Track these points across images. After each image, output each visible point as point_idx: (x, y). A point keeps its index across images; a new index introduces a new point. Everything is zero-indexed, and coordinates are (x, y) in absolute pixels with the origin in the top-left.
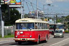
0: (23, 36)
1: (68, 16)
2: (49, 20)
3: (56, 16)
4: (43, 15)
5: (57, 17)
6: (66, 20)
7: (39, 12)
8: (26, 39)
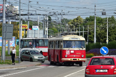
0: (74, 56)
1: (77, 19)
2: (31, 28)
3: (49, 17)
4: (18, 15)
5: (50, 19)
6: (71, 27)
7: (7, 9)
8: (77, 59)
